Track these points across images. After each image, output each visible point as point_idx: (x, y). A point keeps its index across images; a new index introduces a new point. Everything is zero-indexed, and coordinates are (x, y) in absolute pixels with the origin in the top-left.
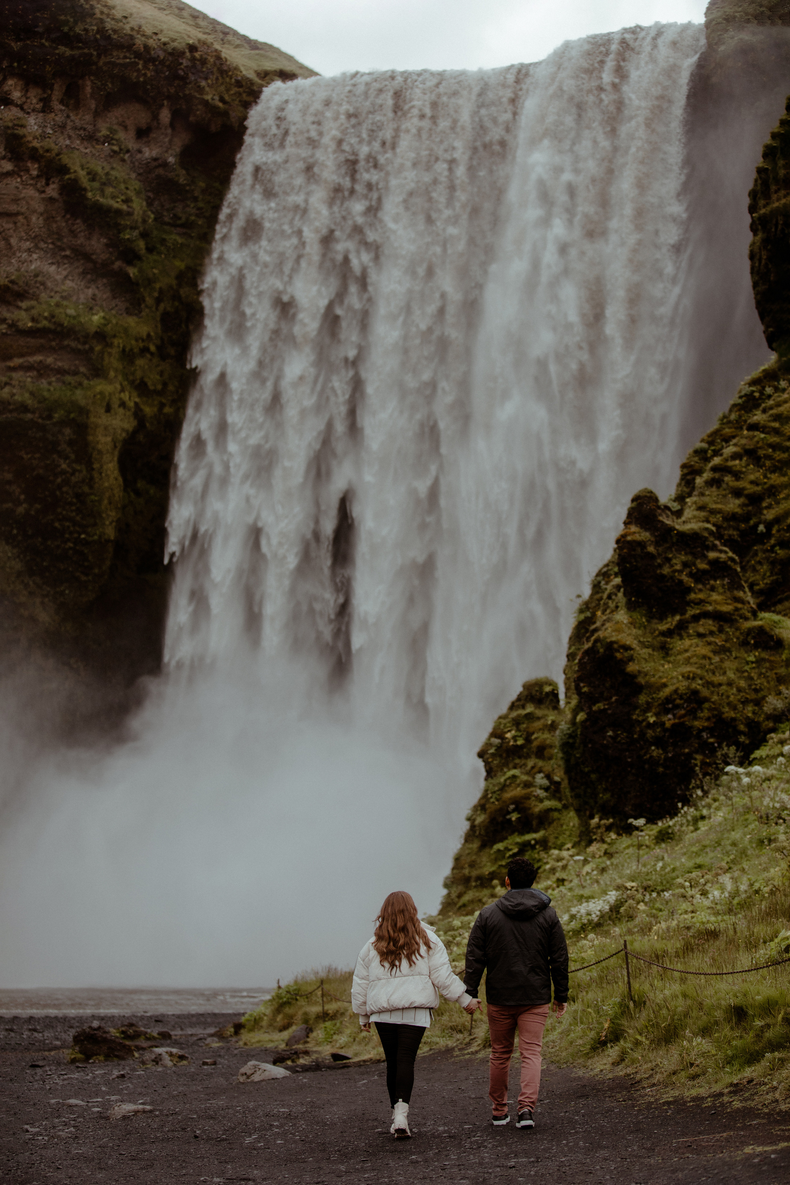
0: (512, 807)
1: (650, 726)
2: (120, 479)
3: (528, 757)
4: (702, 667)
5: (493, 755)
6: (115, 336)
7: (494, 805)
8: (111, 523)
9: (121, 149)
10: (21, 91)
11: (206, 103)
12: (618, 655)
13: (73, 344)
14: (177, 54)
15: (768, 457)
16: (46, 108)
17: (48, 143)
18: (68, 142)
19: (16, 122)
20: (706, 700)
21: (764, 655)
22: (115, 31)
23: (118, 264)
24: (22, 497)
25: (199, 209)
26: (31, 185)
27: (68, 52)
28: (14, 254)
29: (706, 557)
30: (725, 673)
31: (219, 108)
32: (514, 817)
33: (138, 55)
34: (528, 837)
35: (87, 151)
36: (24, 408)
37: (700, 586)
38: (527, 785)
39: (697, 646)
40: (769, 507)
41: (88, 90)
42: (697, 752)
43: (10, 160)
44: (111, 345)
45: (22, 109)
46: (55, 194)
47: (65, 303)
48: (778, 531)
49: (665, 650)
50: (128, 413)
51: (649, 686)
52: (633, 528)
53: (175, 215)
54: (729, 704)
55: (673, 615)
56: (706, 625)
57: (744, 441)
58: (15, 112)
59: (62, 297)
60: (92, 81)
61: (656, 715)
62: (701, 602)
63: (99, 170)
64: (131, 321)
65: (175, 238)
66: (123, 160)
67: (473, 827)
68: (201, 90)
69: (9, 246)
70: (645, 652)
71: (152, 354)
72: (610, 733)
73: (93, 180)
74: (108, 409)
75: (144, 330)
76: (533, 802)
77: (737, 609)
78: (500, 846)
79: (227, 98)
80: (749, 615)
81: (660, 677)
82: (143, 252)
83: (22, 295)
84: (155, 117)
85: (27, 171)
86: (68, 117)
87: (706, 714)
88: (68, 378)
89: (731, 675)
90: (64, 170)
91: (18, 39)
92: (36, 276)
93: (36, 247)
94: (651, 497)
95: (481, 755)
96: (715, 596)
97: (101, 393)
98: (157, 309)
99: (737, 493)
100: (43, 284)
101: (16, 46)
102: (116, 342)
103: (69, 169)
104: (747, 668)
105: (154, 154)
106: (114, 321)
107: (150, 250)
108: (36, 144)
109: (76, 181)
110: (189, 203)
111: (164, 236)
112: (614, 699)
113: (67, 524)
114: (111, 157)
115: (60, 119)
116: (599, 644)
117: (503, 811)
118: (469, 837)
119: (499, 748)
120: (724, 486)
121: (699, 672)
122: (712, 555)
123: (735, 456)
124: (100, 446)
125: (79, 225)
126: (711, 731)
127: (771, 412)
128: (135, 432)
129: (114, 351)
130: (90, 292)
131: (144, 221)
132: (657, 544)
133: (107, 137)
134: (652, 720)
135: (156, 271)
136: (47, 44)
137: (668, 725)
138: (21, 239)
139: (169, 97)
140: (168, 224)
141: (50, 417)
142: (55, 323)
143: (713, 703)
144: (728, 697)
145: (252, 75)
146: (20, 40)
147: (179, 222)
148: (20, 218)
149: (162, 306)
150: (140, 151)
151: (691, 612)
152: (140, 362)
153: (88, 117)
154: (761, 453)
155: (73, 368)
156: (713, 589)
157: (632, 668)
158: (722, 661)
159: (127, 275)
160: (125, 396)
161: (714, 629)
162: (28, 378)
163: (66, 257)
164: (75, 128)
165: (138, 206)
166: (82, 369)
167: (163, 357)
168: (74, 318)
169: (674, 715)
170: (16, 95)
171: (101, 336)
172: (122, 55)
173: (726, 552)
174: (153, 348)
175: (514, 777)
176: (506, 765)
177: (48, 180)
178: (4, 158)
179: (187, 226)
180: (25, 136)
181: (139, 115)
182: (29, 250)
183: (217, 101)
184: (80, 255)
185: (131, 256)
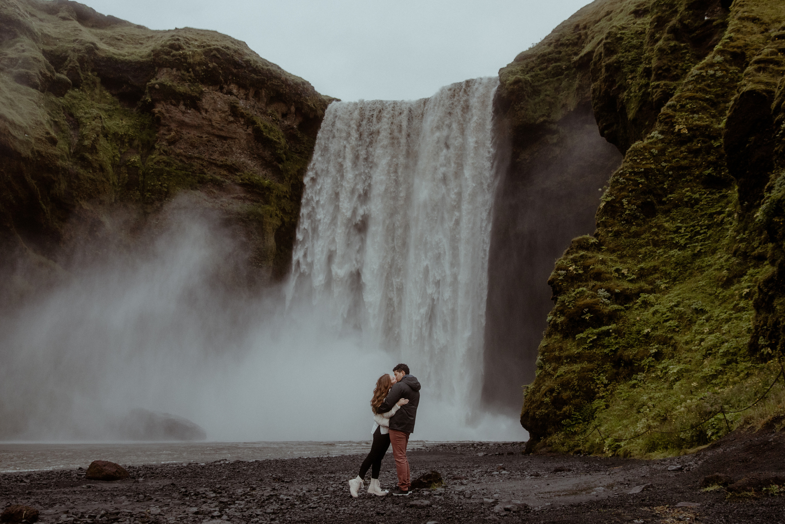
0: (586, 310)
2: (275, 244)
3: (587, 280)
6: (274, 190)
9: (276, 120)
10: (237, 90)
11: (308, 106)
13: (258, 191)
14: (297, 84)
16: (247, 98)
17: (247, 112)
18: (256, 113)
19: (235, 102)
22: (274, 71)
23: (275, 163)
25: (305, 147)
26: (241, 127)
27: (256, 77)
28: (234, 154)
31: (313, 108)
32: (587, 317)
33: (283, 82)
34: (603, 329)
35: (263, 118)
41: (263, 94)
43: (232, 116)
44: (272, 193)
45: (237, 97)
46: (250, 132)
47: (254, 175)
50: (278, 219)
53: (296, 149)
58: (234, 97)
59: (253, 172)
60: (265, 91)
63: (268, 125)
64: (280, 185)
65: (296, 156)
66: (277, 124)
68: (307, 100)
69: (232, 151)
71: (288, 198)
73: (266, 128)
74: (271, 216)
75: (285, 189)
76: (601, 307)
78: (581, 335)
79: (316, 105)
82: (285, 159)
83: (237, 170)
84: (289, 109)
85: (240, 122)
86: (256, 103)
88: (255, 203)
90: (254, 123)
91: (235, 68)
92: (243, 163)
93: (243, 152)
97: (268, 210)
100: (246, 167)
101: (235, 71)
103: (256, 123)
105: (289, 123)
106: (273, 184)
107: (287, 160)
108: (243, 111)
109: (259, 127)
110: (301, 144)
111: (292, 156)
114: (273, 122)
115: (252, 103)
119: (565, 276)
124: (267, 230)
125: (260, 145)
128: (281, 227)
129: (274, 195)
130: (264, 172)
133: (270, 114)
135: (289, 167)
136: (247, 72)
138: (237, 148)
139: (294, 102)
140: (294, 151)
142: (250, 182)
146: (236, 69)
147: (298, 151)
148: (237, 140)
149: (291, 181)
150: (283, 122)
152: (283, 201)
153: (263, 105)
155: (257, 200)
159: (279, 167)
160: (278, 212)
162: (239, 202)
163: (255, 157)
164: (258, 108)
165: (283, 141)
166: (261, 201)
167: (291, 200)
168: (258, 181)
170: (235, 91)
171: (268, 188)
172: (277, 81)
175: (582, 292)
177: (248, 126)
178: (230, 115)
179: (301, 153)
180: (238, 107)
181: (283, 108)
182: (240, 153)
183: (313, 106)
184: (260, 157)
185: (280, 161)
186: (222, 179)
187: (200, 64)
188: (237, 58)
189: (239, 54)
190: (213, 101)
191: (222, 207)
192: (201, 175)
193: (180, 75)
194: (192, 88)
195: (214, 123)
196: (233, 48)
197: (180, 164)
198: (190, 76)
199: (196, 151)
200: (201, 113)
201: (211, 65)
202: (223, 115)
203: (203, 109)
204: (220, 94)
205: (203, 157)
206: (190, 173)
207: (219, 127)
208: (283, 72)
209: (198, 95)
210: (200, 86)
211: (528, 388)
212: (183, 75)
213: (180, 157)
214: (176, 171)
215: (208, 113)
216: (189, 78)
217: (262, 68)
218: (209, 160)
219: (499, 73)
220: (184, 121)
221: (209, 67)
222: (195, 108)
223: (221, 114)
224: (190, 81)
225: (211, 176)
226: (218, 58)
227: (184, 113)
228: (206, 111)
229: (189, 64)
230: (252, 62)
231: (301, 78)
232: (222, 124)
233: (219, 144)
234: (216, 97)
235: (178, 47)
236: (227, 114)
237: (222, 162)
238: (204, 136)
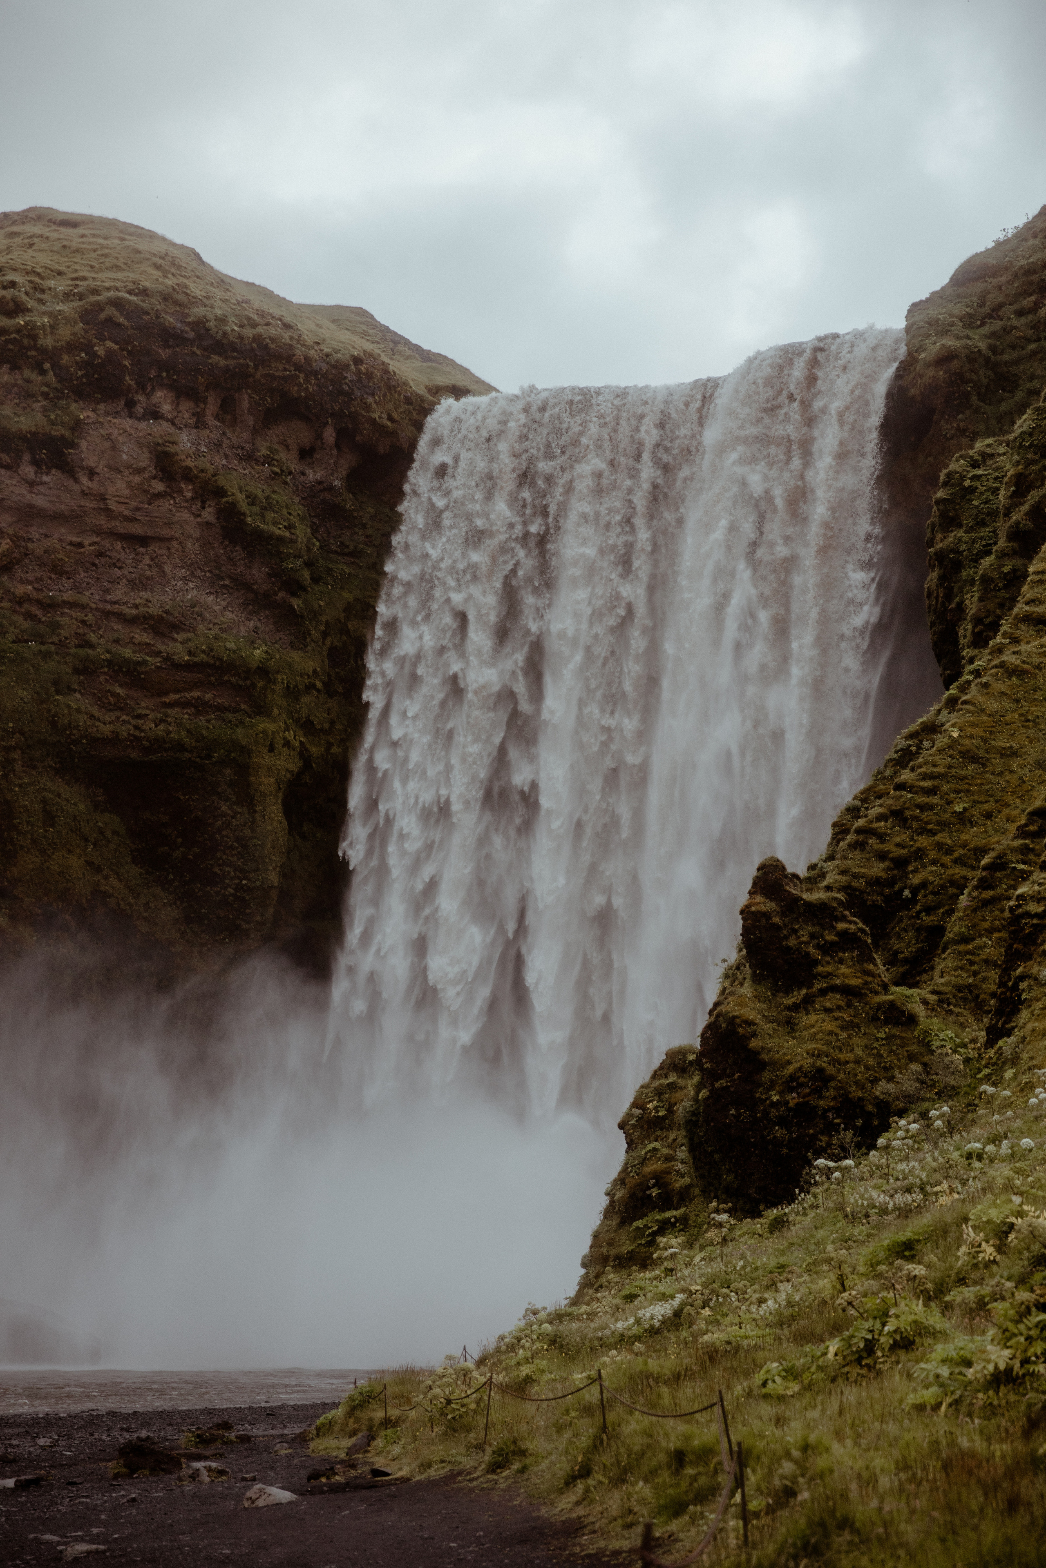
0: (652, 1182)
1: (773, 1105)
2: (285, 822)
3: (670, 1128)
4: (828, 1043)
5: (633, 1125)
6: (278, 672)
7: (633, 1179)
8: (274, 869)
9: (282, 471)
10: (172, 404)
11: (373, 422)
12: (740, 1030)
13: (234, 680)
14: (340, 367)
15: (915, 818)
16: (200, 423)
17: (204, 463)
18: (224, 462)
19: (167, 438)
20: (832, 1078)
21: (896, 1031)
22: (272, 340)
23: (281, 595)
24: (179, 840)
25: (367, 537)
26: (186, 508)
27: (222, 363)
28: (168, 582)
29: (834, 928)
30: (852, 1050)
31: (387, 427)
32: (655, 1192)
33: (298, 368)
34: (668, 1214)
35: (246, 472)
36: (180, 747)
37: (828, 959)
38: (669, 1159)
39: (824, 1021)
40: (915, 871)
41: (245, 404)
42: (822, 1134)
43: (161, 480)
44: (274, 682)
45: (173, 424)
46: (212, 519)
47: (224, 636)
48: (925, 896)
49: (790, 1025)
50: (292, 753)
51: (773, 1063)
52: (759, 898)
53: (342, 543)
54: (856, 1083)
55: (800, 989)
56: (834, 1000)
57: (890, 802)
58: (165, 424)
59: (221, 629)
60: (249, 395)
61: (780, 1093)
62: (829, 975)
63: (260, 493)
64: (296, 656)
65: (342, 567)
66: (285, 483)
67: (612, 1202)
68: (368, 407)
69: (163, 574)
70: (768, 1027)
71: (318, 691)
72: (733, 1112)
73: (253, 504)
74: (271, 749)
75: (310, 665)
76: (673, 1177)
77: (866, 983)
78: (639, 1223)
79: (395, 416)
80: (879, 989)
81: (785, 1054)
82: (308, 582)
83: (176, 627)
84: (319, 436)
85: (180, 492)
86: (224, 434)
87: (832, 1093)
88: (229, 716)
89: (859, 1052)
90: (220, 492)
91: (166, 346)
92: (193, 606)
93: (193, 575)
94: (777, 866)
95: (621, 1126)
96: (843, 969)
97: (264, 732)
98: (323, 643)
99: (882, 856)
100: (200, 615)
102: (279, 677)
103: (226, 492)
104: (876, 1045)
105: (318, 476)
106: (278, 656)
107: (316, 580)
108: (189, 463)
109: (234, 504)
110: (356, 529)
111: (330, 566)
112: (736, 1076)
113: (228, 869)
114: (272, 479)
115: (215, 436)
116: (721, 1019)
117: (643, 1186)
118: (608, 1213)
119: (640, 1119)
120: (868, 848)
121: (825, 1048)
122: (841, 926)
123: (881, 818)
124: (262, 788)
125: (239, 553)
126: (837, 1111)
127: (919, 770)
128: (301, 773)
129: (278, 688)
130: (252, 624)
131: (309, 550)
132: (783, 914)
133: (267, 457)
134: (775, 1099)
135: (322, 603)
136: (198, 352)
137: (791, 1104)
138: (175, 566)
139: (332, 415)
140: (336, 552)
141: (209, 757)
142: (213, 657)
143: (840, 1082)
144: (856, 1075)
145: (421, 391)
146: (169, 347)
147: (346, 550)
148: (175, 543)
149: (328, 642)
150: (303, 474)
151: (818, 986)
152: (306, 699)
153: (246, 435)
154: (908, 813)
155: (233, 705)
156: (841, 961)
157: (754, 1043)
158: (849, 1037)
159: (291, 607)
160: (290, 735)
161: (842, 1003)
162: (185, 716)
163: (224, 586)
164: (232, 447)
165: (302, 532)
166: (243, 706)
167: (331, 694)
168: (234, 652)
169: (798, 1094)
170: (166, 408)
171: (263, 671)
172: (281, 367)
173: (856, 923)
174: (319, 685)
175: (655, 1149)
176: (647, 1137)
177: (203, 502)
178: (154, 477)
179: (355, 555)
180: (177, 454)
181: (301, 433)
182: (184, 579)
183: (386, 421)
184: (241, 584)
185: (295, 587)
186: (138, 657)
187: (71, 347)
188: (170, 319)
189: (177, 303)
190: (107, 444)
191: (137, 733)
192: (82, 652)
193: (20, 382)
194: (53, 417)
195: (112, 505)
196: (161, 288)
197: (26, 624)
198: (48, 385)
199: (66, 583)
200: (76, 480)
201: (100, 350)
202: (137, 479)
203: (83, 468)
204: (127, 423)
205: (84, 600)
206: (53, 648)
207: (127, 513)
209: (67, 434)
210: (74, 406)
212: (28, 381)
213: (27, 606)
214: (15, 646)
215: (96, 478)
216: (45, 389)
217: (241, 337)
218: (101, 606)
219: (908, 317)
220: (31, 506)
221: (95, 355)
222: (59, 467)
223: (131, 478)
224: (46, 395)
225: (108, 651)
226: (119, 325)
227: (32, 484)
228: (91, 473)
229: (43, 351)
230: (211, 324)
232: (134, 504)
233: (127, 557)
234: (115, 432)
235: (11, 305)
236: (147, 475)
237: (136, 607)
238: (86, 542)
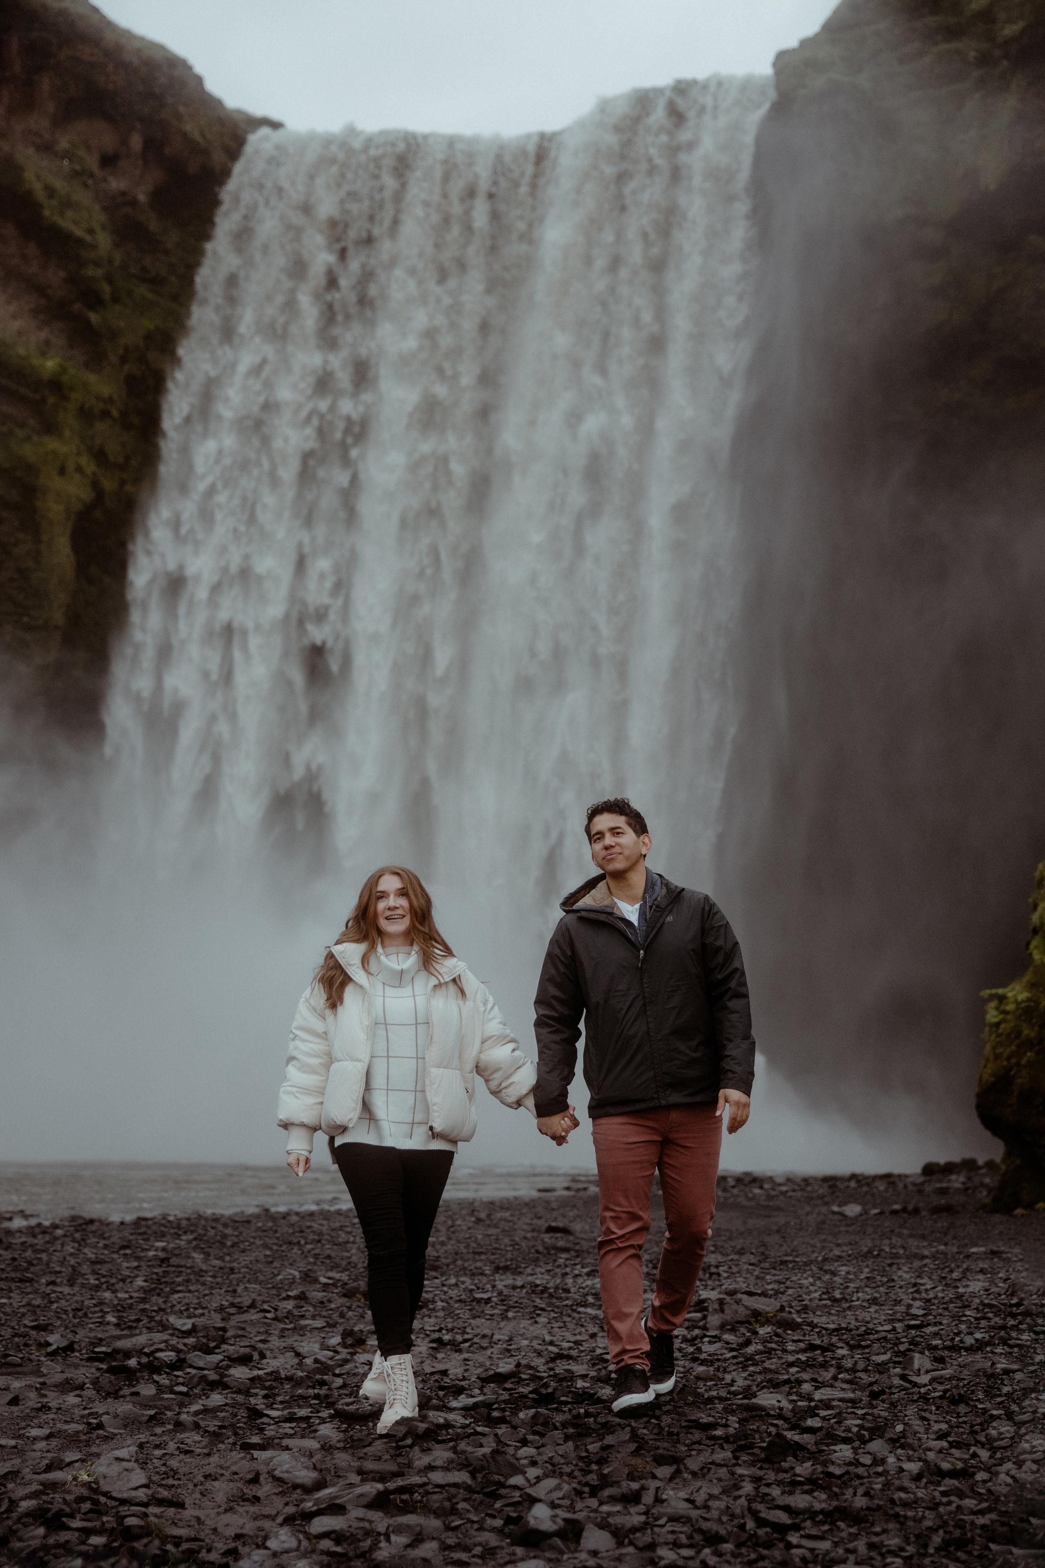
2: (73, 558)
6: (72, 389)
8: (59, 607)
9: (83, 171)
11: (185, 135)
13: (22, 390)
14: (150, 65)
23: (77, 307)
25: (170, 265)
31: (200, 144)
33: (107, 55)
35: (44, 163)
41: (46, 88)
44: (68, 399)
50: (85, 481)
53: (143, 268)
60: (50, 78)
63: (59, 187)
64: (91, 378)
65: (142, 291)
68: (179, 117)
71: (114, 420)
73: (51, 197)
74: (62, 472)
75: (106, 390)
79: (208, 135)
82: (108, 296)
84: (125, 142)
97: (54, 452)
98: (121, 369)
102: (73, 396)
105: (122, 185)
106: (72, 372)
107: (116, 299)
109: (30, 193)
110: (159, 255)
111: (130, 288)
114: (72, 177)
124: (50, 515)
125: (32, 249)
128: (92, 505)
129: (71, 406)
130: (43, 335)
131: (110, 261)
133: (66, 151)
135: (122, 324)
139: (141, 119)
140: (136, 276)
149: (127, 368)
150: (105, 180)
152: (100, 426)
153: (45, 122)
155: (20, 418)
159: (88, 322)
160: (83, 461)
165: (104, 241)
166: (32, 422)
167: (126, 426)
168: (25, 358)
171: (56, 385)
172: (88, 51)
174: (115, 413)
179: (156, 282)
181: (105, 137)
183: (197, 136)
184: (32, 287)
185: (94, 300)
208: (110, 24)
211: (1002, 999)
219: (775, 65)
231: (161, 48)
